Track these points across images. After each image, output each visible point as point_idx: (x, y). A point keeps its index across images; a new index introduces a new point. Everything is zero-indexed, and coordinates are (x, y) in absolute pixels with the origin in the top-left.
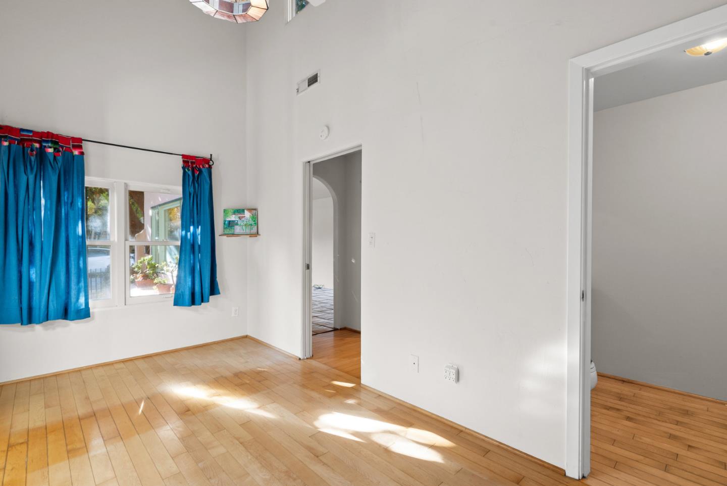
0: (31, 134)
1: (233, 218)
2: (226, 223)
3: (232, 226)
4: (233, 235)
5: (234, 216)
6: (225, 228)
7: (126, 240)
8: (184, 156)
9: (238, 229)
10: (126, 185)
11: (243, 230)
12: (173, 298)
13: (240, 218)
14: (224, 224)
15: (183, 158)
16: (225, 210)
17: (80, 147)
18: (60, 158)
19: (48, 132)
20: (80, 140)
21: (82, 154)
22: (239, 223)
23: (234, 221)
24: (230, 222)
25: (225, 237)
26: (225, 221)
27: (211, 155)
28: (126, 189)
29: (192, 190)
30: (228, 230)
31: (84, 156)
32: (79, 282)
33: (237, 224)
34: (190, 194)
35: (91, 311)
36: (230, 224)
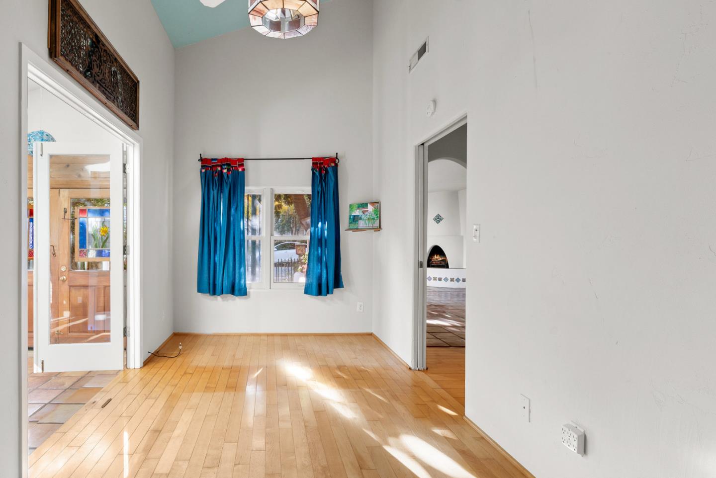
0: (216, 161)
1: (357, 212)
2: (351, 217)
3: (356, 221)
4: (357, 230)
5: (358, 210)
6: (350, 223)
7: (272, 235)
8: (314, 159)
9: (361, 224)
10: (272, 190)
11: (366, 224)
12: (304, 287)
13: (363, 212)
14: (350, 219)
15: (312, 161)
16: (350, 206)
17: (242, 165)
18: (230, 176)
19: (225, 158)
20: (242, 160)
21: (244, 170)
22: (363, 217)
23: (358, 216)
24: (354, 216)
25: (351, 232)
26: (350, 216)
27: (337, 154)
28: (272, 194)
29: (320, 189)
30: (353, 225)
31: (245, 171)
32: (240, 268)
33: (361, 219)
34: (318, 192)
35: (248, 290)
36: (355, 219)
